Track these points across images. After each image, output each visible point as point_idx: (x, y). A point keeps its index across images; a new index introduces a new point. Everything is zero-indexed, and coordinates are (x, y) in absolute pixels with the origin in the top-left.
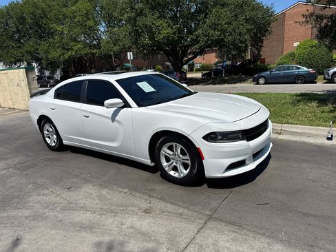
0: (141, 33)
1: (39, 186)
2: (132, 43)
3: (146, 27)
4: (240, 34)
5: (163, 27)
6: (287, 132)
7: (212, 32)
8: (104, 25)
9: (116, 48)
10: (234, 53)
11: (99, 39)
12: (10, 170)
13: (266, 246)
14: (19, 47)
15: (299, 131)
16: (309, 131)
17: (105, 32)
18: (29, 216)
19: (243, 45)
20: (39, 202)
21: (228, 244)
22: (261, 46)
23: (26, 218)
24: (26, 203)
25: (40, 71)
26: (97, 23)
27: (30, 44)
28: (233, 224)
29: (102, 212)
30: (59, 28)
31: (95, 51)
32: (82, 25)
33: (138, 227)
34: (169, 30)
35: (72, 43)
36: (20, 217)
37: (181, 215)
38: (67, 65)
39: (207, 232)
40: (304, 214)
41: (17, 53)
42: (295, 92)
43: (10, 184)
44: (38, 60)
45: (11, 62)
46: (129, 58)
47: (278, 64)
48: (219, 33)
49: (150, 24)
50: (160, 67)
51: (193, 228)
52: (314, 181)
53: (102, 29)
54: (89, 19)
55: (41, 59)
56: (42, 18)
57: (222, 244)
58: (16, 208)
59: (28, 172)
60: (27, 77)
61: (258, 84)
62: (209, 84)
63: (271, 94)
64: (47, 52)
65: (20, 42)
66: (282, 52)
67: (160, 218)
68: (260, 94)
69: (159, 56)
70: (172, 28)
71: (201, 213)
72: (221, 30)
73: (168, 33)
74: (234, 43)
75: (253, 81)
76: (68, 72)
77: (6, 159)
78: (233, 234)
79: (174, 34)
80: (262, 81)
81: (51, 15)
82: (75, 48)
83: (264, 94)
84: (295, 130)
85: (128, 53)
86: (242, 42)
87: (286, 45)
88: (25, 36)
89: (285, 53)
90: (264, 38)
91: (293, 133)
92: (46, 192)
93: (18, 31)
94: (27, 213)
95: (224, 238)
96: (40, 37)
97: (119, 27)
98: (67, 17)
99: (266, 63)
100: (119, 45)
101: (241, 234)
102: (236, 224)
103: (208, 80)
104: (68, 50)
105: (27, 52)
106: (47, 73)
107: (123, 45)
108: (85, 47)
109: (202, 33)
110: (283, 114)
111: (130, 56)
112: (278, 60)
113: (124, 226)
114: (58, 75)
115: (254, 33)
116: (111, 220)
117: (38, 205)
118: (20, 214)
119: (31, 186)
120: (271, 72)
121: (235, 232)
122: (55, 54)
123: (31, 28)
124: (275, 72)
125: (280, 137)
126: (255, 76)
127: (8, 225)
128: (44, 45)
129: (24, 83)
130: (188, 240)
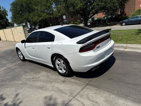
0: (69, 6)
1: (26, 72)
2: (66, 11)
3: (71, 4)
4: (114, 3)
5: (78, 3)
6: (129, 48)
7: (101, 3)
8: (54, 4)
9: (59, 14)
10: (111, 12)
11: (53, 11)
12: (16, 66)
13: (108, 96)
14: (22, 17)
15: (135, 47)
16: (139, 47)
17: (55, 7)
18: (21, 83)
19: (115, 8)
20: (25, 78)
21: (92, 95)
23: (20, 84)
24: (21, 78)
25: (30, 26)
26: (51, 4)
27: (26, 15)
28: (96, 87)
29: (47, 82)
30: (36, 8)
31: (51, 16)
32: (45, 5)
33: (59, 88)
34: (81, 4)
35: (42, 14)
36: (18, 84)
37: (76, 83)
38: (40, 22)
39: (85, 90)
40: (128, 83)
41: (21, 19)
42: (138, 28)
43: (16, 72)
44: (29, 21)
45: (19, 23)
46: (64, 18)
47: (132, 16)
48: (104, 3)
49: (73, 2)
50: (79, 21)
51: (80, 88)
52: (136, 69)
53: (54, 6)
54: (48, 3)
55: (30, 21)
56: (30, 4)
57: (90, 94)
58: (17, 80)
59: (23, 67)
60: (24, 29)
61: (122, 25)
62: (100, 27)
63: (127, 30)
64: (32, 18)
65: (22, 15)
66: (135, 9)
67: (68, 84)
68: (122, 30)
69: (78, 16)
70: (82, 3)
71: (84, 82)
72: (105, 2)
73: (81, 5)
74: (111, 8)
75: (120, 24)
76: (41, 25)
77: (16, 62)
78: (96, 91)
79: (83, 6)
80: (124, 24)
81: (33, 2)
82: (43, 15)
83: (123, 30)
84: (133, 47)
85: (64, 16)
86: (114, 7)
87: (136, 6)
88: (23, 12)
89: (136, 10)
90: (125, 4)
91: (132, 48)
92: (28, 74)
93: (21, 10)
94: (20, 82)
95: (92, 92)
96: (30, 12)
97: (61, 5)
98: (39, 2)
99: (127, 16)
100: (60, 13)
101: (99, 91)
102: (97, 87)
103: (100, 25)
104: (40, 16)
105: (25, 19)
106: (33, 27)
107: (62, 13)
108: (47, 15)
109: (96, 4)
110: (130, 39)
111: (64, 17)
112: (132, 14)
113: (54, 87)
114: (37, 27)
115: (120, 2)
116: (50, 85)
117: (24, 79)
118: (18, 83)
119: (23, 72)
120: (128, 20)
121: (96, 90)
122: (35, 19)
123: (26, 9)
124: (130, 20)
125: (126, 50)
126: (121, 22)
127: (14, 86)
128: (31, 15)
129: (23, 32)
130: (77, 93)
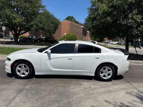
22: (55, 33)
85: (3, 27)
